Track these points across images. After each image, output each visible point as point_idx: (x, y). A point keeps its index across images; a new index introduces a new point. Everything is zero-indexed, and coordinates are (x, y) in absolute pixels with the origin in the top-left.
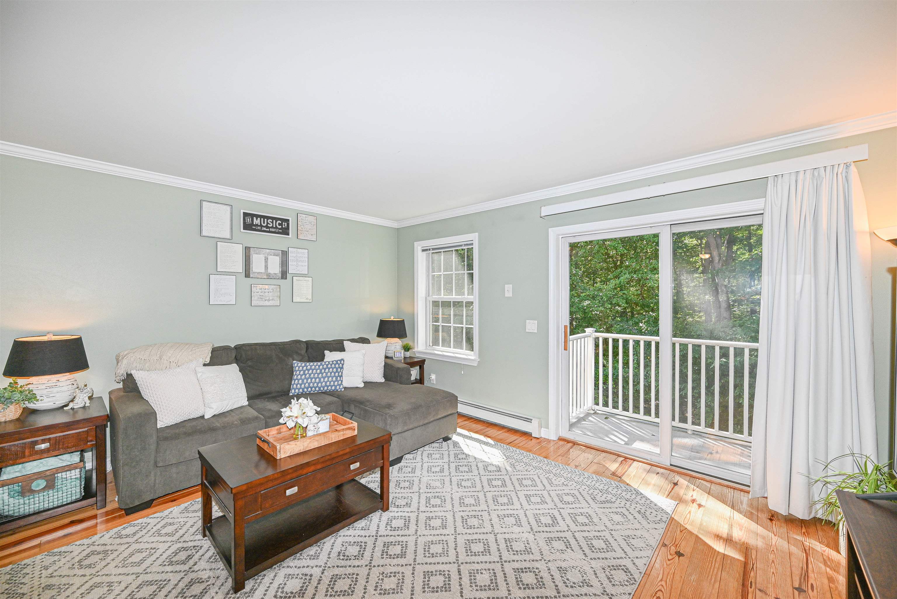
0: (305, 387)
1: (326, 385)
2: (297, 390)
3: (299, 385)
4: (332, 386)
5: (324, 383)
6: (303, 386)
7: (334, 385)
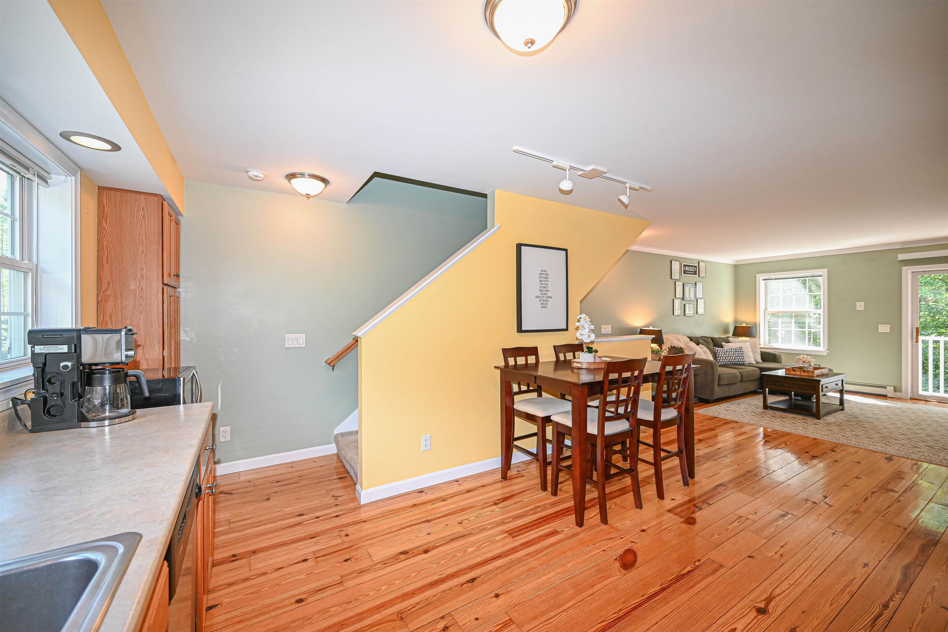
0: (727, 361)
1: (738, 361)
2: (722, 363)
3: (723, 360)
4: (741, 362)
5: (737, 360)
6: (726, 360)
7: (743, 361)
